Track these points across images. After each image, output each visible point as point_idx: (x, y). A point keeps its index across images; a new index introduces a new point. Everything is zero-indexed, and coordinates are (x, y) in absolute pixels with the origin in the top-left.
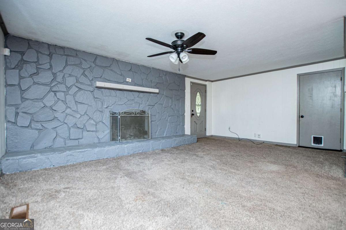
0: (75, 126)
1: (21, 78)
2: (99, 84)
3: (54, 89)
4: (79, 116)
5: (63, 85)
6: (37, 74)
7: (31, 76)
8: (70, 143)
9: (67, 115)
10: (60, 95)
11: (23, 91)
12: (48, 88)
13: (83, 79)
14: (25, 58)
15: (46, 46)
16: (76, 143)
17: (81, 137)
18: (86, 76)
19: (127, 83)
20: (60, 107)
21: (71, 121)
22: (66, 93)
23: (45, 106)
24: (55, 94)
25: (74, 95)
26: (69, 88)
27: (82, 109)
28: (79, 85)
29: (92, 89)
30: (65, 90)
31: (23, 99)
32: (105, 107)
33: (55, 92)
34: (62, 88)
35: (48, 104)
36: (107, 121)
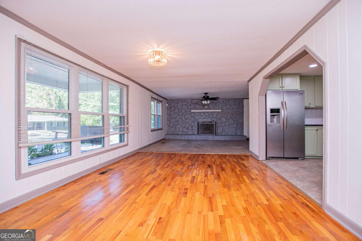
0: (185, 127)
1: (171, 112)
2: (192, 111)
3: (179, 114)
4: (186, 123)
5: (181, 113)
6: (174, 110)
7: (173, 111)
8: (183, 133)
9: (182, 123)
10: (181, 116)
11: (171, 116)
12: (177, 114)
13: (187, 110)
14: (172, 105)
15: (176, 100)
16: (185, 133)
17: (187, 131)
18: (188, 108)
19: (206, 109)
20: (180, 120)
21: (184, 125)
22: (182, 115)
23: (176, 120)
24: (179, 116)
25: (185, 116)
26: (183, 114)
27: (187, 121)
28: (186, 112)
29: (190, 113)
30: (182, 114)
31: (171, 118)
32: (196, 119)
33: (179, 115)
34: (181, 114)
35: (177, 120)
36: (196, 125)
